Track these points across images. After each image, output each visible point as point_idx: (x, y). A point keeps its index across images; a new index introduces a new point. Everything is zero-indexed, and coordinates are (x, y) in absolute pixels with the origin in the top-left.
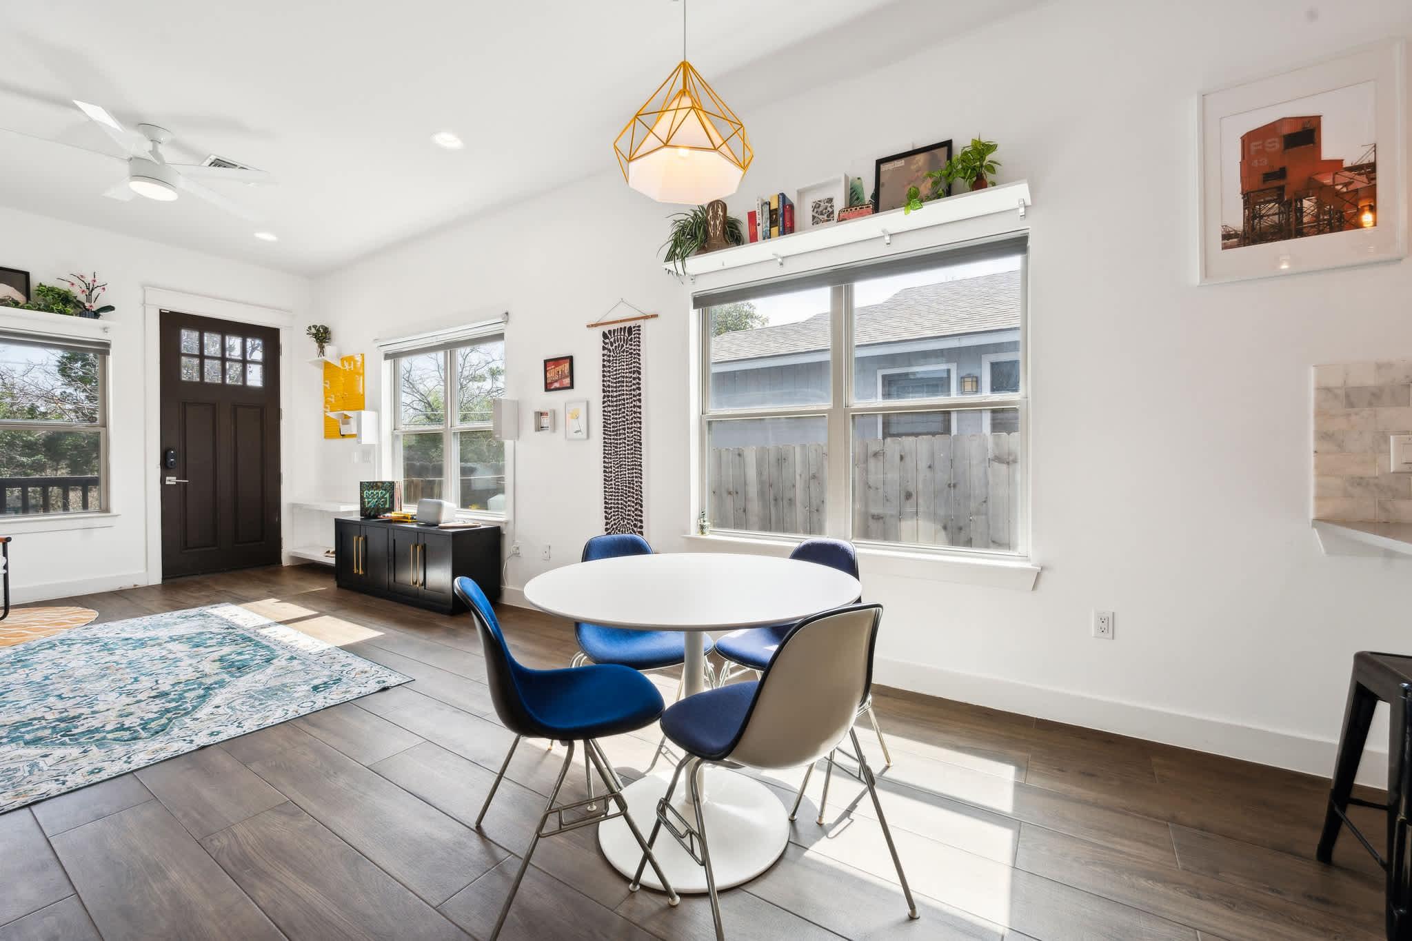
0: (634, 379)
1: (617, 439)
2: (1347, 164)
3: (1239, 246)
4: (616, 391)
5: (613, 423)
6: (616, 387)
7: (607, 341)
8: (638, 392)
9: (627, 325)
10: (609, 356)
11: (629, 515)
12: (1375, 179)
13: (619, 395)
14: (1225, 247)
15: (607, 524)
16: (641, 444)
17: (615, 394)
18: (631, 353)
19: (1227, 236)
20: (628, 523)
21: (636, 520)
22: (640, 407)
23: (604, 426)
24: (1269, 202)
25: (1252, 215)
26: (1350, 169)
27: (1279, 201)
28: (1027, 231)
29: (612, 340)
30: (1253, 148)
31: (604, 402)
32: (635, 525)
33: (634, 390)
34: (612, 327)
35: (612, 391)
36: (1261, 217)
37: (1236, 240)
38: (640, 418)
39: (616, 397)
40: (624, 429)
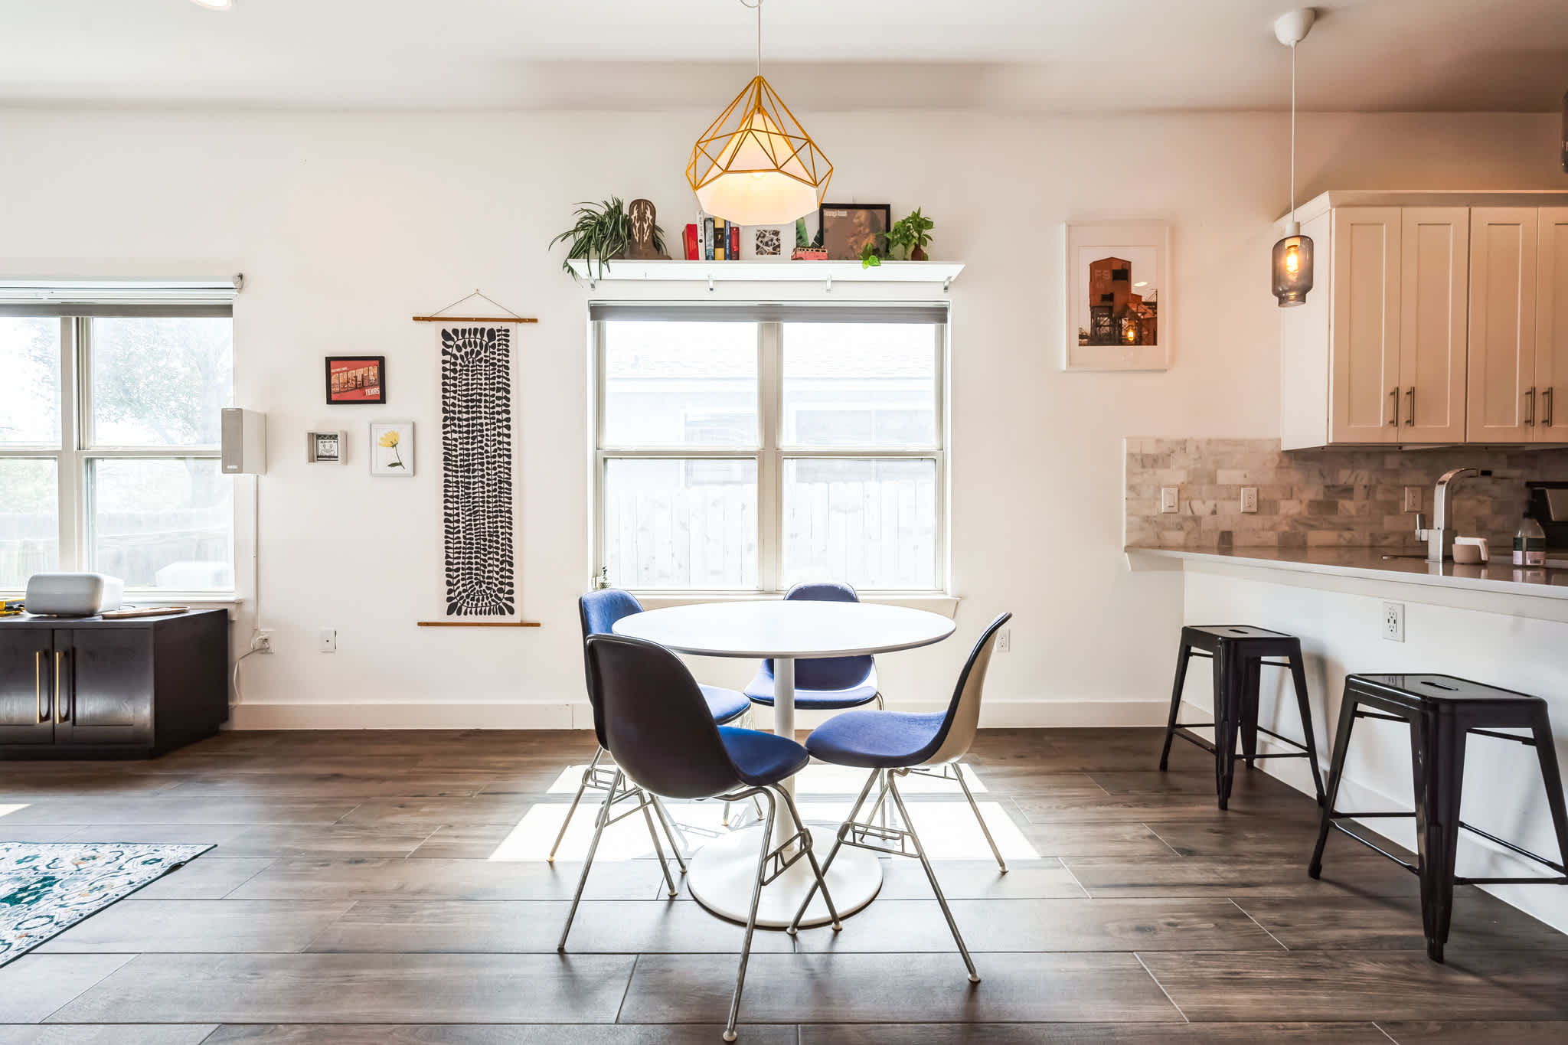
0: (499, 398)
1: (469, 477)
2: (1143, 300)
3: (1088, 344)
4: (467, 413)
5: (461, 455)
6: (467, 407)
7: (450, 343)
8: (505, 416)
9: (488, 326)
10: (455, 364)
11: (489, 577)
12: (1156, 313)
13: (473, 419)
14: (1080, 345)
15: (450, 592)
16: (510, 484)
17: (465, 416)
18: (493, 364)
19: (1081, 337)
20: (488, 588)
21: (501, 583)
22: (508, 436)
23: (446, 459)
24: (1105, 316)
25: (1096, 325)
26: (1146, 304)
27: (1109, 316)
28: (947, 303)
29: (460, 343)
30: (1097, 275)
31: (445, 426)
32: (501, 591)
33: (498, 413)
34: (460, 326)
35: (460, 412)
36: (1101, 326)
37: (1086, 340)
38: (509, 450)
39: (467, 420)
40: (482, 464)
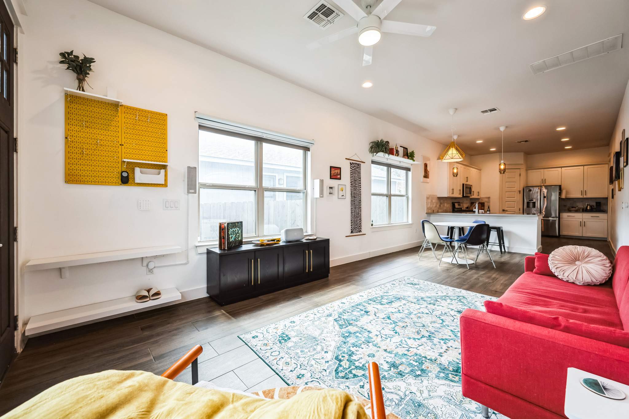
0: (359, 180)
1: (354, 199)
2: (428, 171)
4: (354, 183)
5: (353, 194)
6: (354, 182)
7: (351, 166)
8: (360, 185)
9: (358, 163)
10: (352, 171)
11: (358, 224)
13: (355, 185)
14: (423, 178)
15: (352, 227)
16: (361, 201)
17: (354, 184)
18: (358, 172)
20: (358, 226)
21: (360, 225)
22: (361, 189)
23: (351, 195)
25: (425, 174)
28: (411, 168)
29: (353, 166)
31: (351, 186)
32: (359, 227)
33: (359, 184)
34: (353, 162)
35: (353, 183)
39: (354, 185)
40: (357, 196)
